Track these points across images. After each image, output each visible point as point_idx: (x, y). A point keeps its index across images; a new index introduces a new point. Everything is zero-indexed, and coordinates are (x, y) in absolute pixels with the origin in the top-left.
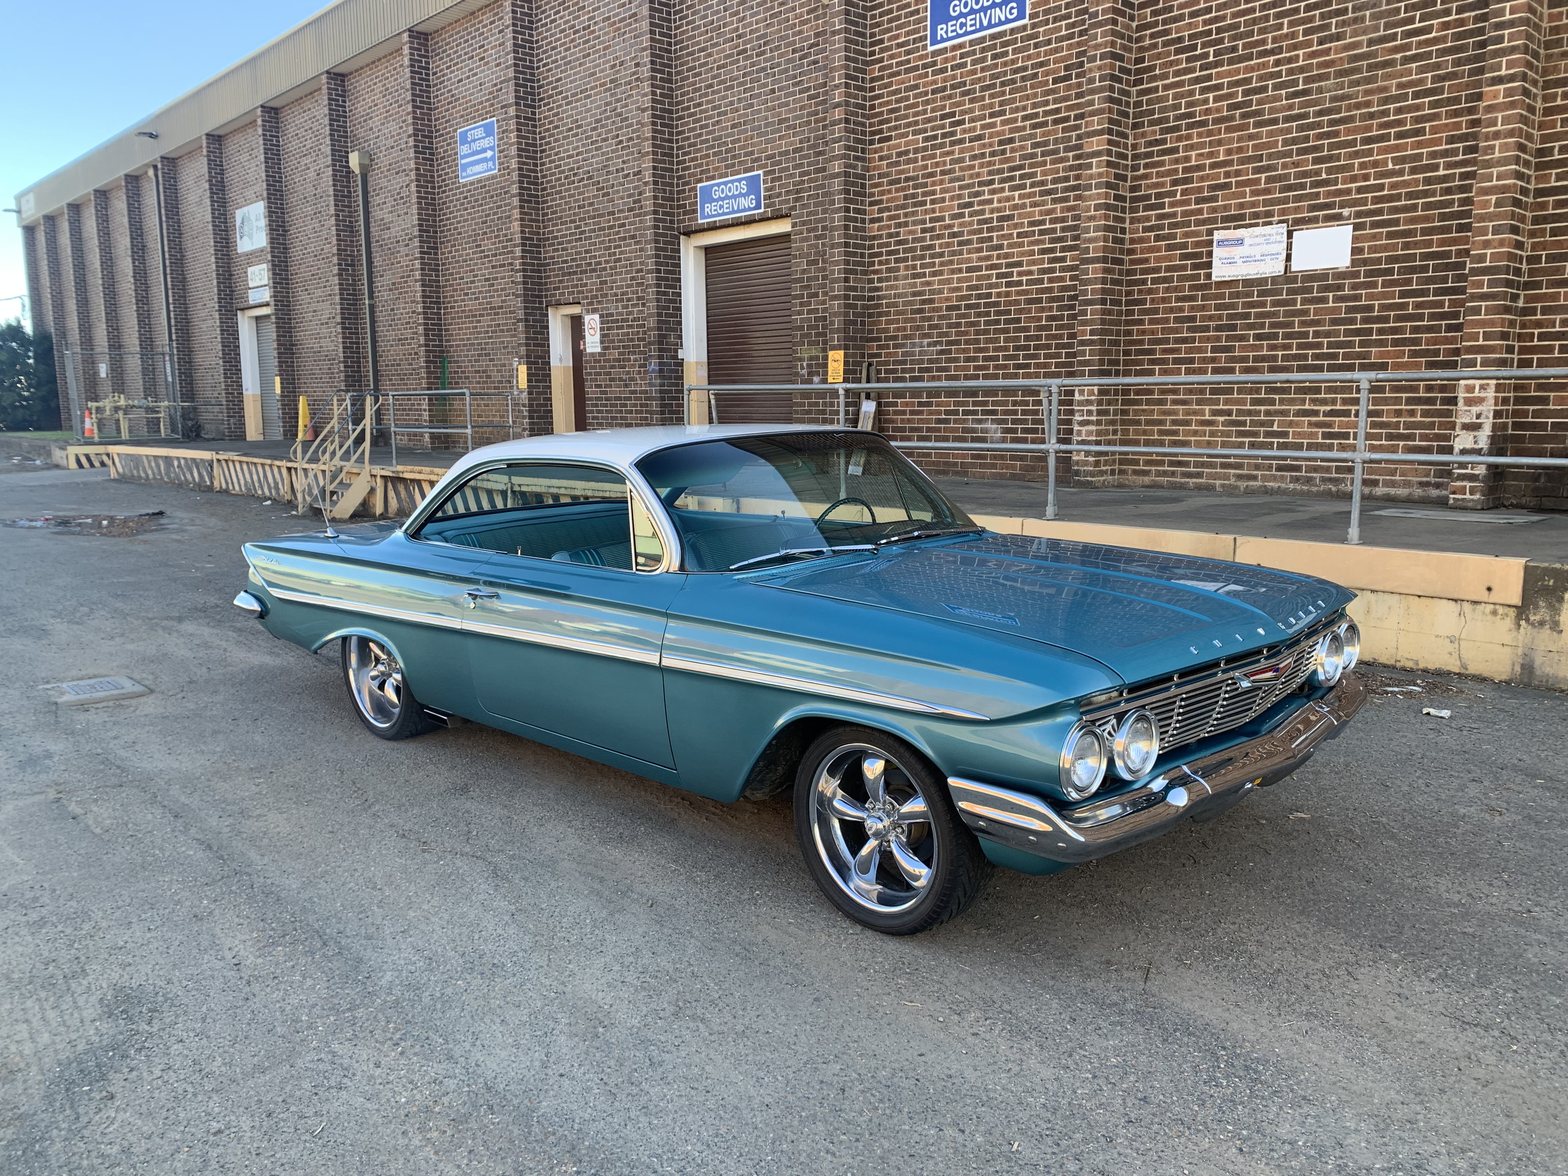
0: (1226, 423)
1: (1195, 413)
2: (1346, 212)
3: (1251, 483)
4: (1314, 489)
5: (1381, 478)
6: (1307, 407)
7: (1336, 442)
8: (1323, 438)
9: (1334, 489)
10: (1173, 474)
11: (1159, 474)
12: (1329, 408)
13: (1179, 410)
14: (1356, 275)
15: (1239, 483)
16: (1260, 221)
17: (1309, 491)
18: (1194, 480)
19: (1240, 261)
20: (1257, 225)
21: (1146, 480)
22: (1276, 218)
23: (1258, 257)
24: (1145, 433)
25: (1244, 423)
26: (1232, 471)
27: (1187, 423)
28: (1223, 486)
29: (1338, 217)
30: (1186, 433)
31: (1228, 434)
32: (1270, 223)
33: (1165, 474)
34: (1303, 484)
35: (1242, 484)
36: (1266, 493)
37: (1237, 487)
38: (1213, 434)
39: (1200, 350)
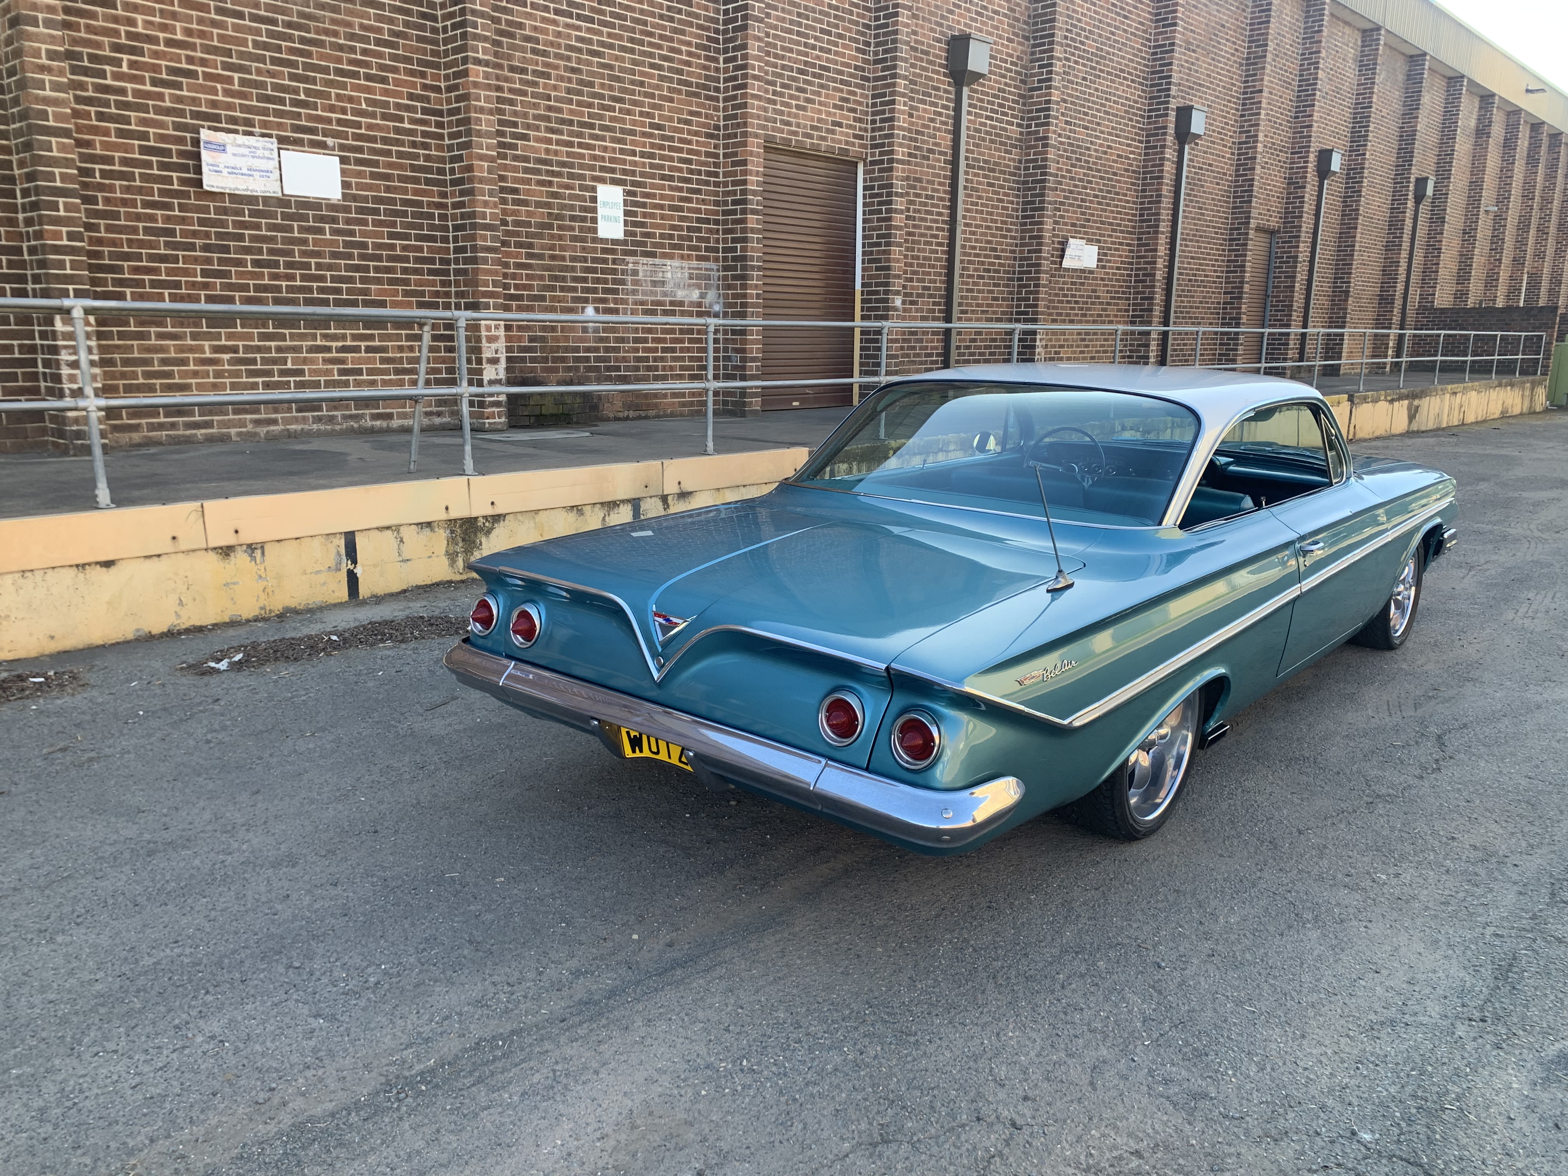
0: (231, 362)
1: (191, 349)
2: (330, 141)
3: (272, 428)
4: (338, 427)
5: (394, 411)
6: (319, 343)
7: (351, 378)
8: (339, 375)
9: (356, 425)
10: (173, 426)
11: (152, 427)
12: (340, 344)
13: (168, 346)
14: (347, 209)
15: (258, 430)
16: (240, 128)
17: (333, 430)
18: (203, 431)
19: (225, 171)
20: (236, 132)
21: (136, 437)
22: (257, 130)
23: (245, 171)
24: (123, 376)
25: (254, 361)
26: (248, 416)
27: (184, 362)
28: (239, 434)
29: (322, 145)
30: (184, 375)
31: (237, 373)
32: (251, 134)
33: (161, 426)
34: (326, 424)
35: (262, 430)
36: (289, 436)
37: (256, 434)
38: (218, 374)
39: (186, 272)
